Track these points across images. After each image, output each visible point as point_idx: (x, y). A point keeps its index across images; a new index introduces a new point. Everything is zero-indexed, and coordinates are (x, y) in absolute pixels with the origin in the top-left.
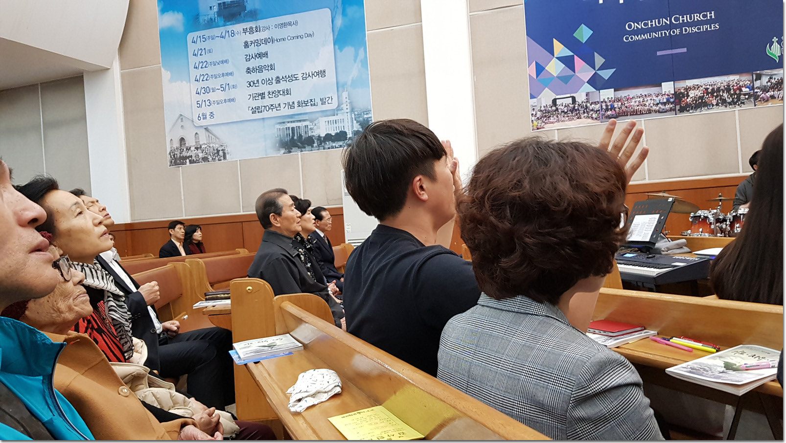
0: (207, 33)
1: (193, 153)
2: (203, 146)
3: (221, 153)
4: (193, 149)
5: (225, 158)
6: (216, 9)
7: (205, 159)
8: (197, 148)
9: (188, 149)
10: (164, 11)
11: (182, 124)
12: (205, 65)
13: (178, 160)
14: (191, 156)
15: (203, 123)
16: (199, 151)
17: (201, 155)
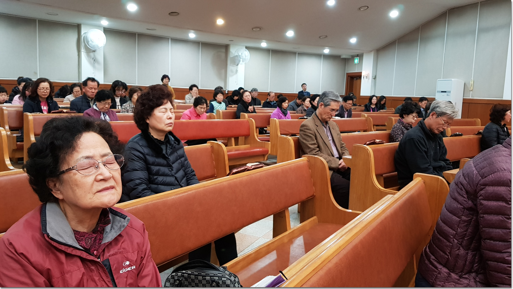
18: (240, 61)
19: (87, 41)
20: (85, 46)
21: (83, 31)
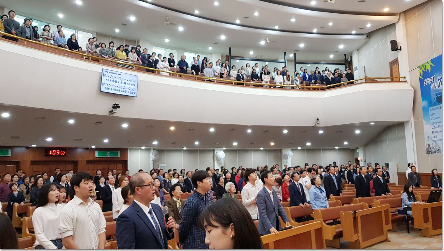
0: (434, 107)
1: (432, 150)
2: (435, 148)
3: (439, 150)
4: (432, 148)
5: (440, 152)
6: (436, 99)
7: (435, 152)
8: (433, 148)
9: (431, 148)
10: (423, 100)
11: (429, 139)
12: (434, 119)
13: (429, 152)
14: (431, 151)
15: (434, 139)
16: (433, 149)
17: (434, 151)
18: (288, 157)
19: (217, 156)
20: (216, 158)
21: (215, 152)
